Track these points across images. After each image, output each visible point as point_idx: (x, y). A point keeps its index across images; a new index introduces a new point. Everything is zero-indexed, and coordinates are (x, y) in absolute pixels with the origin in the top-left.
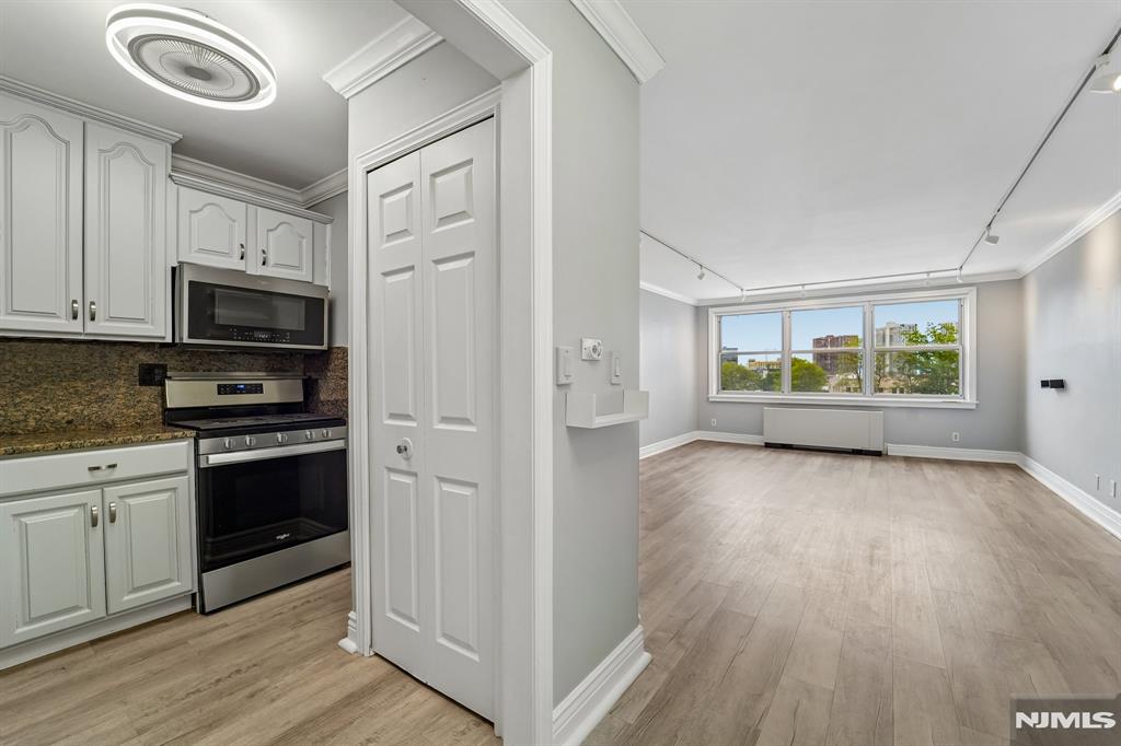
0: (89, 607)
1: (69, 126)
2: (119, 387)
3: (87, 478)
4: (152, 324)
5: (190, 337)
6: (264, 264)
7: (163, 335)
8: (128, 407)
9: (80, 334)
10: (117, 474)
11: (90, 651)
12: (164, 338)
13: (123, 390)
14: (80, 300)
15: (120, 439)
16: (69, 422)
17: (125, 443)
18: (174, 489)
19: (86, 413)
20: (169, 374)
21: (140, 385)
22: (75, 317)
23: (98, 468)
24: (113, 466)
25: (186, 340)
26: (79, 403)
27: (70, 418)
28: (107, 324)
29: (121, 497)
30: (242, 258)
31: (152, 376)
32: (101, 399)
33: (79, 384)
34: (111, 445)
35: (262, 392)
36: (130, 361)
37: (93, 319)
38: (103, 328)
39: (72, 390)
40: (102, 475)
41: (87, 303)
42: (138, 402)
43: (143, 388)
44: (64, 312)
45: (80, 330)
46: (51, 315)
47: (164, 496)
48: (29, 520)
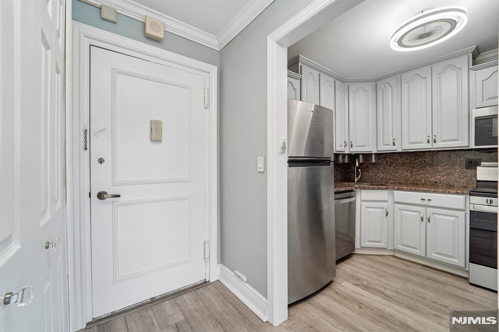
0: (420, 250)
1: (425, 72)
2: (456, 169)
3: (420, 202)
4: (462, 141)
5: (476, 145)
7: (467, 145)
8: (460, 179)
10: (431, 203)
11: (419, 266)
13: (458, 171)
14: (431, 136)
15: (432, 190)
16: (435, 182)
17: (435, 192)
18: (457, 217)
19: (442, 179)
20: (482, 163)
21: (466, 168)
22: (429, 142)
23: (424, 200)
24: (429, 200)
25: (474, 147)
26: (439, 175)
27: (436, 181)
28: (442, 143)
29: (433, 213)
31: (472, 165)
32: (448, 174)
33: (439, 168)
34: (428, 191)
36: (462, 158)
37: (435, 142)
38: (440, 145)
39: (436, 170)
40: (425, 203)
41: (434, 135)
42: (465, 176)
43: (467, 170)
44: (425, 141)
45: (431, 147)
46: (421, 143)
47: (453, 218)
48: (403, 212)
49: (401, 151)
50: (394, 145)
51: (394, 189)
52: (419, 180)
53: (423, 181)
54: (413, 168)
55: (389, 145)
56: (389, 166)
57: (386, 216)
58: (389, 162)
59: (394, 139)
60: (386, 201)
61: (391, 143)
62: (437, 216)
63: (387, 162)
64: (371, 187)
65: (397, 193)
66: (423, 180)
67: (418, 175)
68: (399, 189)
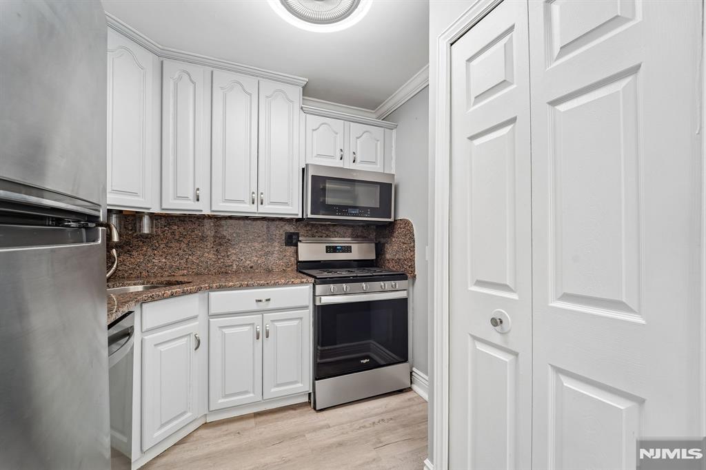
0: (254, 392)
1: (250, 83)
2: (275, 247)
3: (255, 307)
4: (292, 206)
5: (312, 213)
6: (354, 162)
7: (296, 213)
8: (279, 260)
9: (255, 213)
10: (271, 305)
11: (252, 422)
12: (297, 215)
13: (277, 248)
14: (256, 193)
15: (272, 282)
16: (251, 267)
17: (276, 285)
18: (301, 318)
19: (259, 262)
20: (300, 239)
21: (286, 245)
22: (253, 203)
23: (260, 301)
24: (268, 300)
25: (310, 216)
26: (256, 256)
27: (252, 264)
28: (270, 206)
29: (272, 321)
30: (341, 159)
31: (292, 240)
32: (267, 254)
33: (256, 244)
34: (267, 285)
35: (351, 252)
36: (281, 231)
37: (262, 203)
38: (267, 209)
39: (253, 248)
40: (263, 306)
41: (259, 193)
42: (285, 256)
43: (287, 247)
44: (248, 200)
45: (256, 211)
46: (242, 202)
47: (295, 323)
48: (226, 331)
49: (210, 213)
50: (198, 200)
51: (211, 289)
52: (229, 266)
53: (235, 267)
54: (221, 245)
55: (186, 198)
56: (178, 241)
57: (196, 349)
58: (177, 234)
59: (198, 189)
60: (195, 317)
61: (191, 195)
62: (278, 324)
63: (173, 233)
64: (169, 293)
65: (214, 295)
66: (234, 265)
67: (228, 256)
68: (220, 288)
